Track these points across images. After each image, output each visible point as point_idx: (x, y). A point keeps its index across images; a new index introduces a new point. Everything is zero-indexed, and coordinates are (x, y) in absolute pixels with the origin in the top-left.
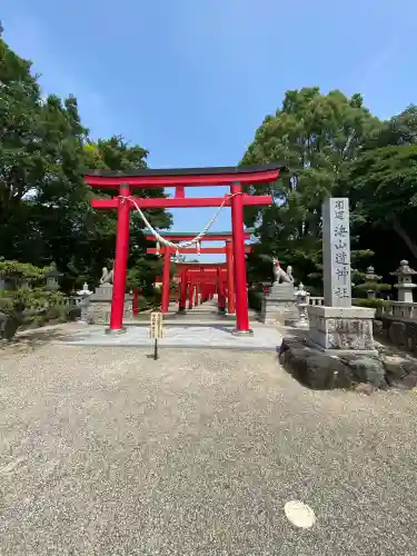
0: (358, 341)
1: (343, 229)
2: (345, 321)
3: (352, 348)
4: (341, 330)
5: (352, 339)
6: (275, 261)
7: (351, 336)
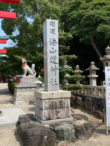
0: (62, 113)
1: (54, 40)
2: (54, 100)
3: (58, 118)
4: (52, 107)
5: (58, 112)
6: (24, 60)
7: (58, 110)
